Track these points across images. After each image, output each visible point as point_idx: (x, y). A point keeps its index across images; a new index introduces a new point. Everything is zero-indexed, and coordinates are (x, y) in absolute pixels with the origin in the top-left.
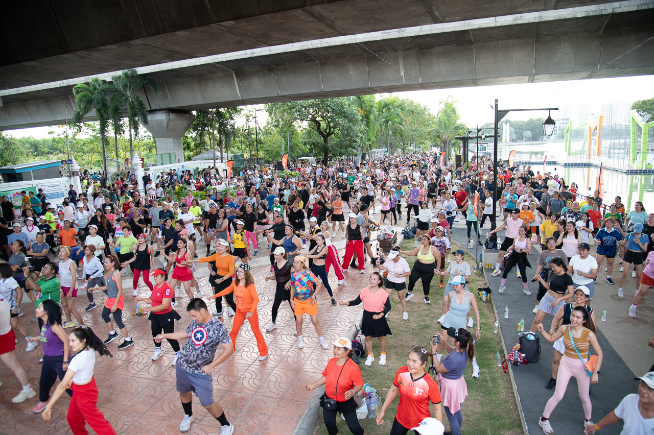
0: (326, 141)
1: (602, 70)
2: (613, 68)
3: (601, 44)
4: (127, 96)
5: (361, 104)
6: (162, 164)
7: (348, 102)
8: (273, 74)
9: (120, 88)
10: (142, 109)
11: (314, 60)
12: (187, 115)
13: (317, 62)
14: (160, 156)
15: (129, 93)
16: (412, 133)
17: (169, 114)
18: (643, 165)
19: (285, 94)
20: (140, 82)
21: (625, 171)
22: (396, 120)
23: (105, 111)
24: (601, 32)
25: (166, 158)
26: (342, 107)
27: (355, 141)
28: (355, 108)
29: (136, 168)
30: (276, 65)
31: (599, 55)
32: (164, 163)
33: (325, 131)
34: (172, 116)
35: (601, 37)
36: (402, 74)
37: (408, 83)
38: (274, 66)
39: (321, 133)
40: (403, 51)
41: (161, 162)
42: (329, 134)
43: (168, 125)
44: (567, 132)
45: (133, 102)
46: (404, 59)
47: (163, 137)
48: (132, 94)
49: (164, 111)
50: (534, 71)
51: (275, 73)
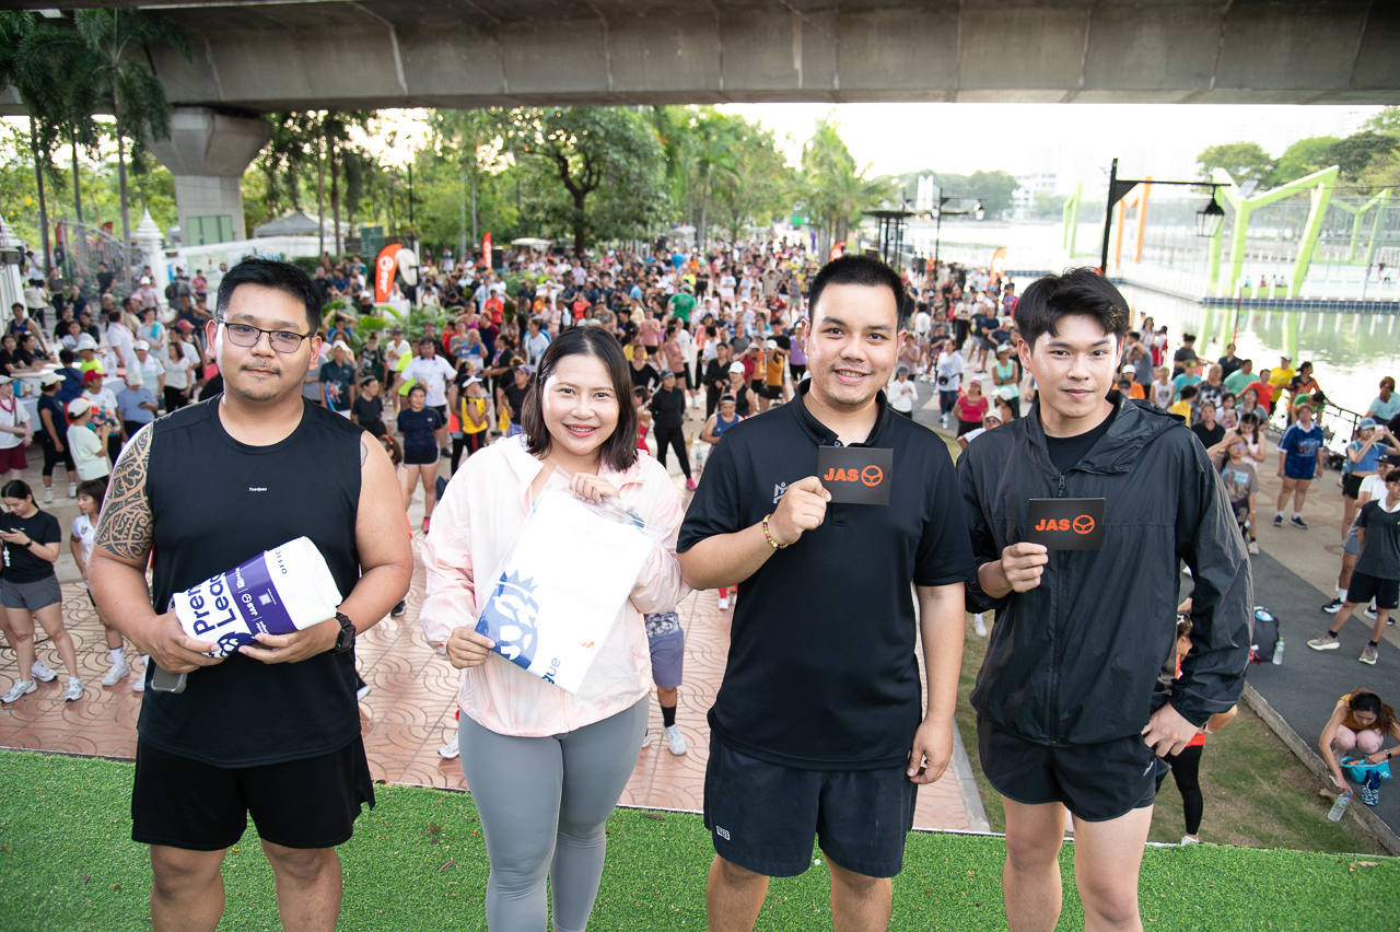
0: (579, 204)
1: (1217, 90)
2: (1241, 87)
3: (1223, 34)
4: (110, 63)
5: (660, 122)
6: (202, 242)
7: (638, 118)
8: (491, 42)
9: (93, 44)
10: (158, 101)
11: (594, 16)
12: (255, 123)
13: (603, 21)
14: (196, 222)
15: (115, 56)
16: (757, 194)
17: (213, 118)
18: (1233, 289)
19: (518, 89)
20: (147, 28)
21: (1201, 300)
22: (725, 161)
23: (48, 97)
24: (1225, 9)
25: (210, 226)
26: (625, 126)
27: (650, 209)
28: (652, 133)
29: (146, 249)
30: (503, 20)
31: (1215, 57)
32: (205, 240)
33: (580, 180)
34: (221, 122)
35: (1224, 18)
36: (798, 65)
37: (808, 87)
38: (497, 21)
39: (569, 185)
40: (805, 12)
41: (197, 237)
42: (587, 188)
43: (209, 145)
44: (1070, 206)
45: (130, 81)
46: (805, 31)
47: (194, 172)
48: (123, 56)
49: (200, 110)
50: (1081, 81)
51: (496, 38)
